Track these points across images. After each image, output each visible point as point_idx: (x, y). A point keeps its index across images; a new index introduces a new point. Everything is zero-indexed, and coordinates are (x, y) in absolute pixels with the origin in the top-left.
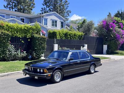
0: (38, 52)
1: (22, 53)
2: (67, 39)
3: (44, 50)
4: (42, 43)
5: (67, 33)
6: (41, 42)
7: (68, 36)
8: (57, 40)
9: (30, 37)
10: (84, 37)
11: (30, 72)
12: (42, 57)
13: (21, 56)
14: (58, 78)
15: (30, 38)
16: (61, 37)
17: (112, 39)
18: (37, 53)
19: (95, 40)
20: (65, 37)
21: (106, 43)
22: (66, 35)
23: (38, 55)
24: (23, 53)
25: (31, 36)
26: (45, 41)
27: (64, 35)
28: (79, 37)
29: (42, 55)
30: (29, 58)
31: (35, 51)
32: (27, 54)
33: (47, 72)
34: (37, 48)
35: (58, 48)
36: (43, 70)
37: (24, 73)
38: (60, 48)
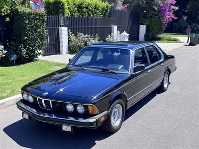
0: (30, 46)
2: (83, 15)
3: (42, 39)
4: (37, 27)
5: (81, 4)
6: (35, 24)
7: (85, 9)
8: (64, 18)
9: (9, 12)
10: (111, 10)
11: (44, 111)
12: (39, 56)
14: (116, 119)
15: (8, 15)
16: (71, 12)
17: (155, 15)
18: (28, 49)
19: (127, 18)
20: (79, 12)
21: (144, 21)
22: (80, 7)
23: (31, 51)
25: (12, 11)
26: (43, 20)
27: (76, 9)
28: (102, 12)
29: (40, 51)
30: (13, 61)
31: (24, 44)
32: (8, 51)
33: (96, 112)
34: (29, 37)
35: (68, 35)
36: (86, 108)
37: (23, 113)
38: (73, 35)
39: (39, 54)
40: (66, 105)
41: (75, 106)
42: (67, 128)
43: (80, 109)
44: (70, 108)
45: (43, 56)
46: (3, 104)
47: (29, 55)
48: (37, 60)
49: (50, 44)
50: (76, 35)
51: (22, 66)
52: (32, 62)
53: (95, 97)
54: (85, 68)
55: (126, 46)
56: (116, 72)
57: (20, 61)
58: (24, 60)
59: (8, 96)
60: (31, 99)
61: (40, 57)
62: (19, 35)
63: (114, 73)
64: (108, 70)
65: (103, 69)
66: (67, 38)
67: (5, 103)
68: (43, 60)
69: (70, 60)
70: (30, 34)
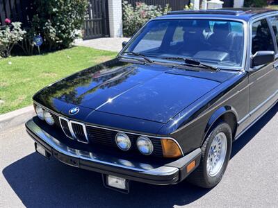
0: (62, 23)
1: (8, 29)
3: (81, 13)
13: (6, 40)
18: (60, 28)
23: (64, 32)
24: (11, 29)
29: (78, 32)
30: (35, 47)
31: (52, 20)
32: (28, 31)
33: (178, 153)
34: (59, 8)
35: (123, 6)
36: (157, 144)
37: (36, 144)
38: (130, 5)
39: (76, 36)
40: (114, 134)
41: (134, 139)
42: (116, 182)
43: (145, 145)
44: (123, 141)
45: (84, 40)
46: (9, 120)
47: (61, 38)
48: (73, 46)
49: (94, 21)
50: (134, 6)
51: (50, 55)
52: (66, 50)
53: (176, 122)
54: (151, 59)
55: (234, 14)
56: (214, 66)
57: (48, 47)
58: (53, 46)
59: (19, 107)
60: (49, 118)
61: (78, 42)
62: (45, 5)
63: (211, 68)
64: (198, 63)
65: (187, 61)
66: (121, 11)
67: (12, 118)
68: (83, 47)
69: (124, 44)
70: (61, 3)
